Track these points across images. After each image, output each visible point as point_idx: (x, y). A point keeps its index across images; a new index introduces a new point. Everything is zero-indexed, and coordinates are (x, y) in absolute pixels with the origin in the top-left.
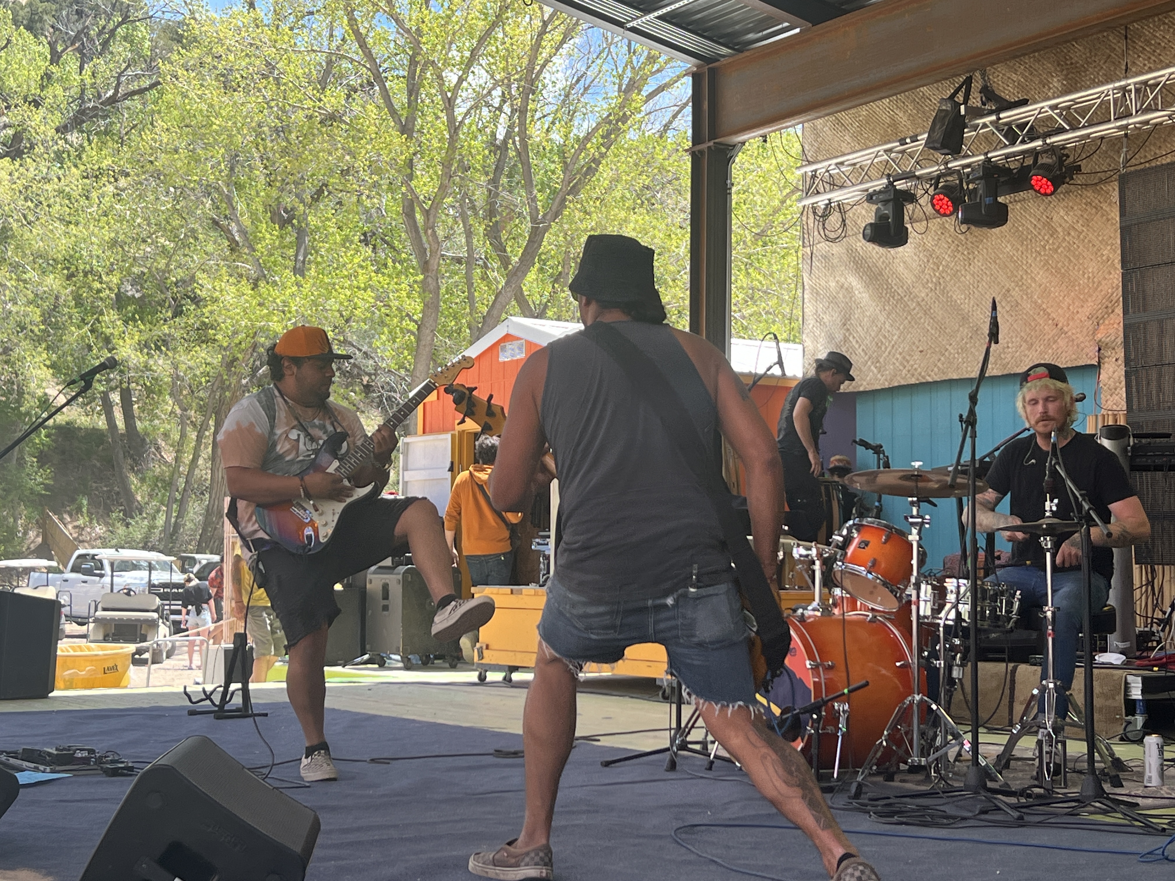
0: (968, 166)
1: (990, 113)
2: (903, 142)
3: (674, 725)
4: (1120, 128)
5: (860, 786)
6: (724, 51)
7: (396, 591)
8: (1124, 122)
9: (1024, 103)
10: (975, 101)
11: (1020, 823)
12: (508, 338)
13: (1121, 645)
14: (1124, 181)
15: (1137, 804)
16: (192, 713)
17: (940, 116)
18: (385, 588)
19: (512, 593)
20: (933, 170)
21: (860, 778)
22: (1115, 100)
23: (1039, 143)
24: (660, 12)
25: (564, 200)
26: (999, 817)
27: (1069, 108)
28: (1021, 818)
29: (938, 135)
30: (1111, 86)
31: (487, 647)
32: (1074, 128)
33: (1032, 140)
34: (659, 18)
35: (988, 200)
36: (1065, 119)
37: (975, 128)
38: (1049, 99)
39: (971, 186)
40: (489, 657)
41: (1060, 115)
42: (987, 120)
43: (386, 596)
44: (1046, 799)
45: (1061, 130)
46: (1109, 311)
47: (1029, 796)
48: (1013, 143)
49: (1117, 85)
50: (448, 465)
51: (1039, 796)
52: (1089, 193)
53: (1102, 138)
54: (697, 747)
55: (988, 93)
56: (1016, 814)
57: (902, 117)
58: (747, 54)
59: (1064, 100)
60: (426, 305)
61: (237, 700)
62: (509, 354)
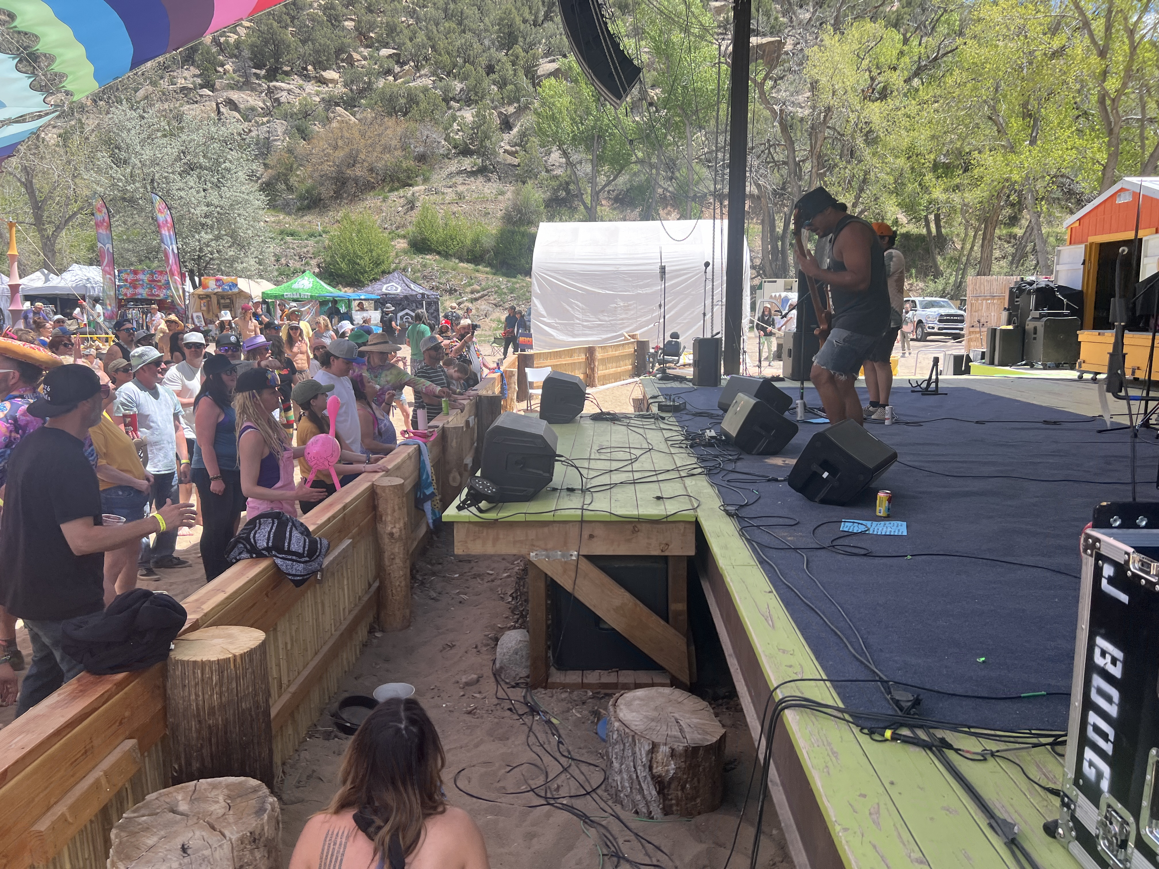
7: (1041, 331)
12: (1122, 190)
16: (913, 391)
18: (1035, 328)
19: (1099, 334)
31: (1084, 362)
40: (1084, 367)
43: (1035, 333)
50: (1082, 261)
60: (1109, 155)
61: (933, 385)
62: (1122, 200)
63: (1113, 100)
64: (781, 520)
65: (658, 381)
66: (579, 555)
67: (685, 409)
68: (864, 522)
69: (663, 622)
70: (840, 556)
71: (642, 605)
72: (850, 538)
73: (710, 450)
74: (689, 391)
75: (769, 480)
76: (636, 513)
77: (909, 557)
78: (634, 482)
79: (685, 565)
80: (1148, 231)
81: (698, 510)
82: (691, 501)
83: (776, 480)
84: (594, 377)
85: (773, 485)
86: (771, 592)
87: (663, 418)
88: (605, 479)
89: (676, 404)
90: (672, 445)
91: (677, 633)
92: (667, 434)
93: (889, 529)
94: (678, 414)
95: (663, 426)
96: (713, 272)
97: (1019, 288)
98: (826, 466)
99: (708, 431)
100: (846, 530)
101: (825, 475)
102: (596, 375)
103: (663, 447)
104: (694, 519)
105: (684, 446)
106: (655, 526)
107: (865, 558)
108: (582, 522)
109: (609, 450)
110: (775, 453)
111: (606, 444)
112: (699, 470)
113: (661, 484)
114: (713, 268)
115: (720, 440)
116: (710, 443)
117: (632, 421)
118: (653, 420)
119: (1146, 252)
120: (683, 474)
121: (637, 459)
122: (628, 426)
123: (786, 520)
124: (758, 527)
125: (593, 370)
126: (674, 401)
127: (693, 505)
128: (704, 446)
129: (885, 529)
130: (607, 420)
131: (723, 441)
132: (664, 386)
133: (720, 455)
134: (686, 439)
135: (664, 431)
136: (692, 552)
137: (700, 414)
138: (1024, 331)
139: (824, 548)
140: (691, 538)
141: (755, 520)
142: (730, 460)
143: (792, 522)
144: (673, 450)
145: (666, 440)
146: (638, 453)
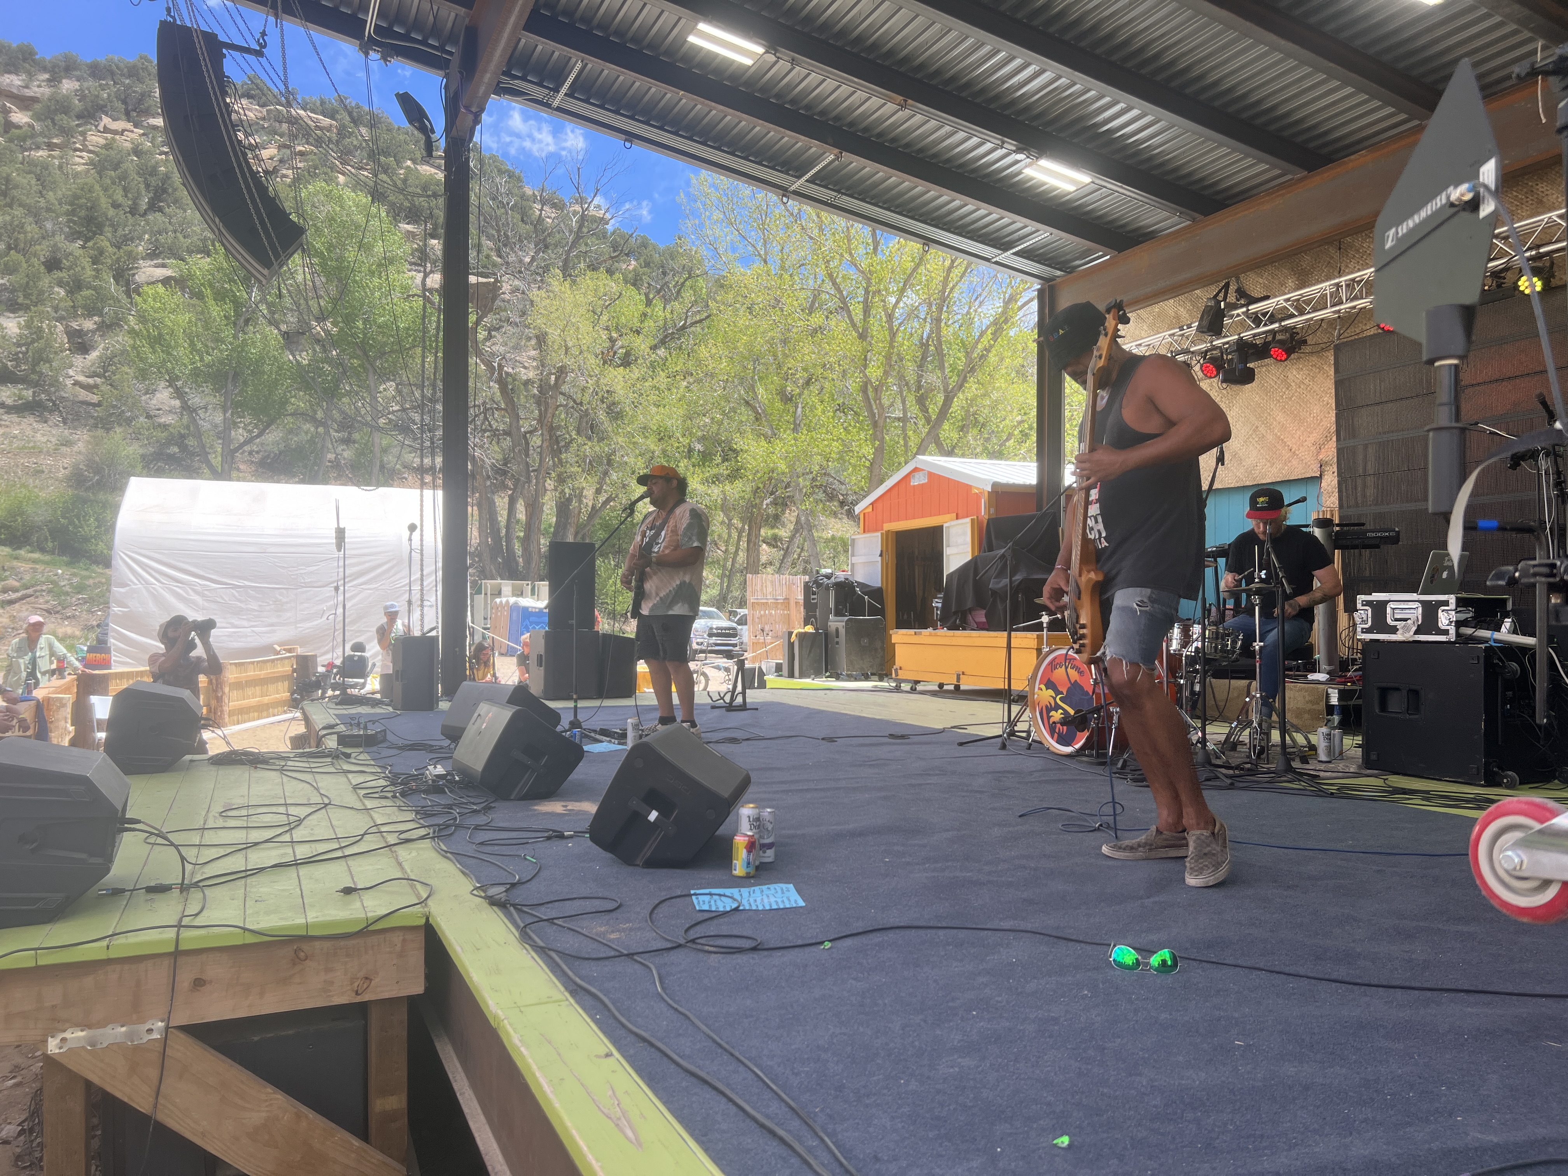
0: (1227, 343)
1: (1242, 306)
2: (1181, 329)
3: (1006, 720)
4: (1335, 312)
5: (1125, 761)
6: (1059, 273)
7: (843, 633)
8: (1337, 308)
9: (1267, 298)
10: (1232, 298)
11: (1232, 787)
12: (915, 470)
13: (1328, 668)
14: (1338, 349)
15: (1318, 776)
16: (713, 707)
17: (1207, 311)
19: (915, 634)
20: (1202, 347)
21: (1125, 756)
22: (1331, 294)
23: (1276, 325)
24: (1014, 250)
25: (965, 377)
26: (1218, 783)
27: (1298, 300)
28: (1232, 784)
29: (1205, 323)
30: (1328, 283)
31: (900, 668)
32: (1302, 313)
33: (1272, 323)
34: (1014, 254)
35: (1240, 366)
36: (1296, 308)
37: (1232, 317)
38: (1285, 294)
39: (1230, 357)
40: (902, 675)
41: (1291, 306)
42: (1240, 311)
44: (1253, 772)
45: (1292, 316)
46: (1327, 439)
47: (1242, 769)
48: (1258, 326)
49: (1333, 282)
50: (879, 552)
51: (1249, 770)
52: (1314, 358)
53: (1322, 320)
54: (1024, 735)
55: (1241, 293)
56: (1229, 781)
57: (1182, 312)
58: (1074, 274)
59: (1294, 295)
60: (876, 449)
61: (739, 700)
62: (917, 480)
63: (876, 390)
64: (588, 902)
65: (334, 706)
66: (167, 1028)
67: (384, 740)
68: (728, 892)
69: (356, 1142)
70: (713, 956)
71: (311, 1114)
72: (715, 921)
73: (437, 798)
74: (388, 717)
75: (549, 838)
76: (301, 921)
77: (828, 945)
78: (296, 864)
79: (402, 1015)
80: (948, 516)
81: (430, 902)
82: (413, 887)
83: (561, 836)
84: (222, 711)
85: (557, 847)
86: (609, 1055)
87: (348, 756)
88: (236, 863)
89: (369, 732)
90: (366, 796)
91: (389, 1160)
92: (356, 779)
93: (772, 899)
94: (375, 749)
95: (346, 767)
96: (422, 540)
97: (816, 582)
98: (653, 799)
99: (431, 768)
100: (706, 907)
101: (653, 816)
102: (226, 709)
103: (351, 799)
104: (422, 921)
105: (390, 795)
106: (342, 943)
107: (751, 955)
108: (177, 955)
109: (244, 812)
110: (548, 794)
111: (239, 802)
112: (422, 832)
113: (351, 862)
114: (422, 535)
115: (453, 781)
116: (437, 787)
117: (290, 763)
118: (329, 760)
119: (948, 541)
120: (392, 839)
121: (300, 821)
122: (282, 770)
123: (597, 902)
124: (551, 921)
125: (219, 700)
126: (365, 728)
127: (418, 896)
128: (426, 792)
129: (766, 901)
130: (241, 763)
131: (457, 782)
132: (345, 712)
133: (455, 805)
134: (393, 784)
135: (350, 776)
136: (417, 988)
137: (413, 747)
138: (826, 635)
139: (679, 946)
140: (416, 958)
141: (543, 908)
142: (475, 811)
143: (611, 905)
144: (369, 804)
145: (356, 788)
146: (302, 812)
